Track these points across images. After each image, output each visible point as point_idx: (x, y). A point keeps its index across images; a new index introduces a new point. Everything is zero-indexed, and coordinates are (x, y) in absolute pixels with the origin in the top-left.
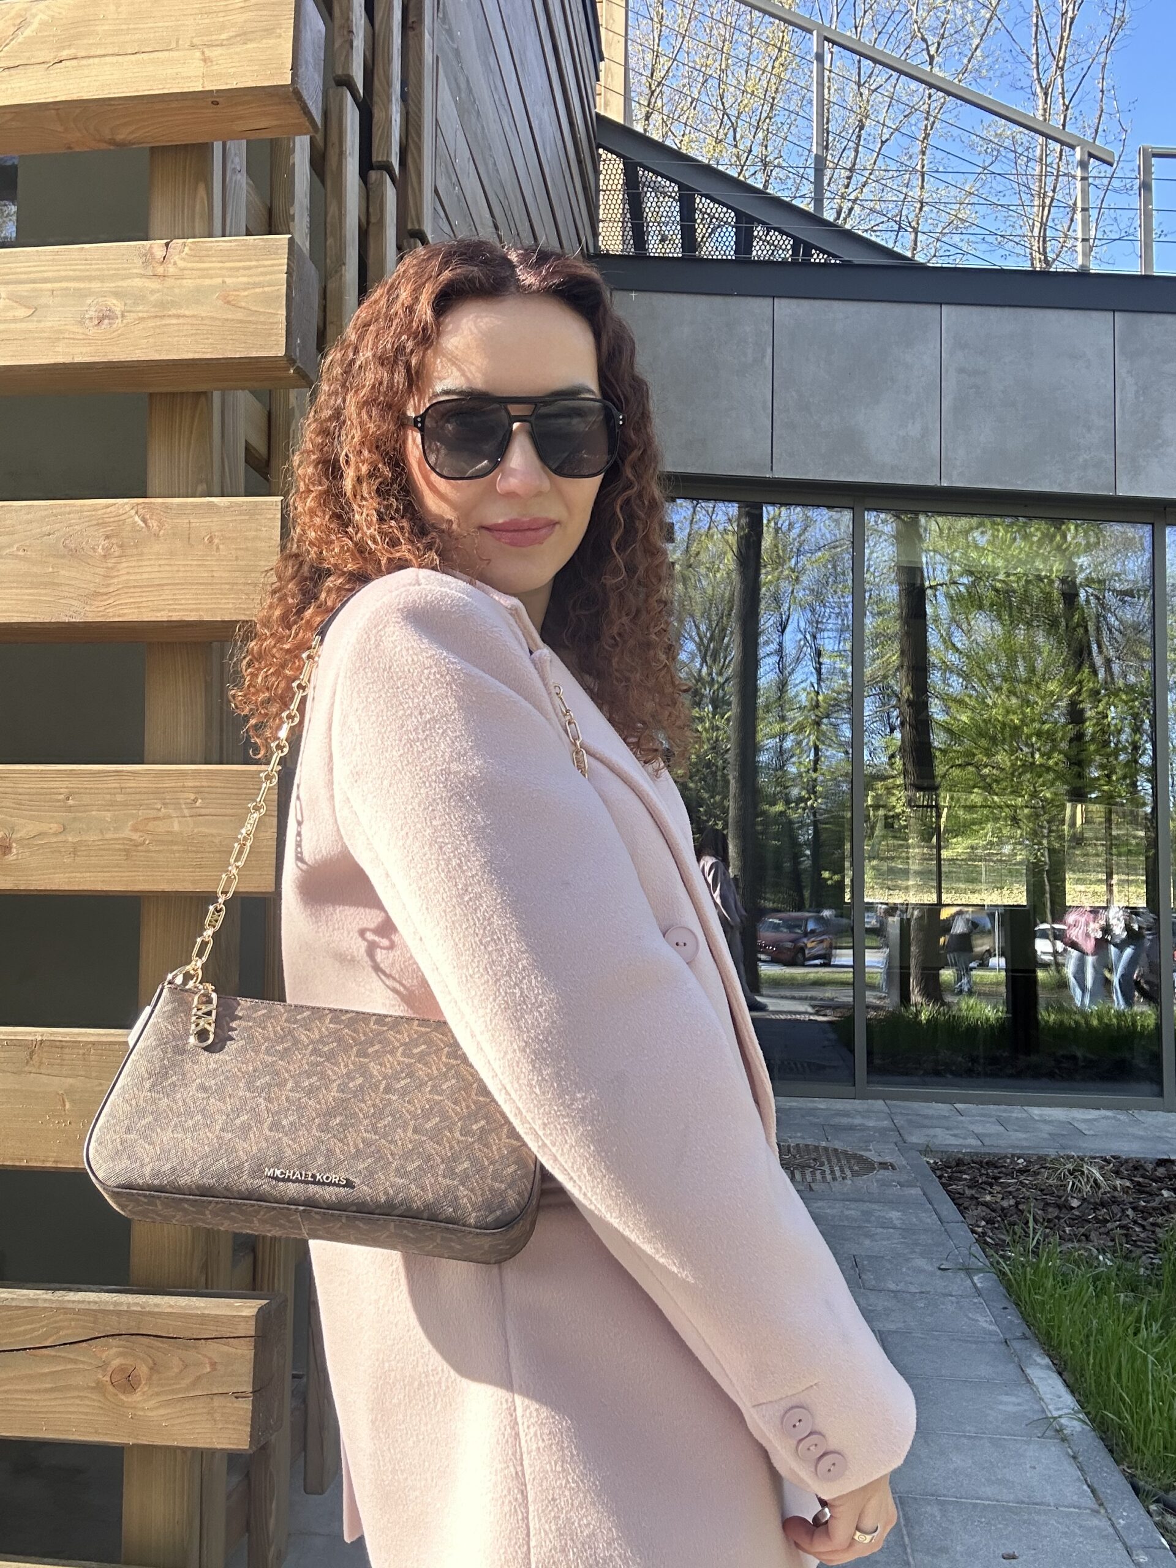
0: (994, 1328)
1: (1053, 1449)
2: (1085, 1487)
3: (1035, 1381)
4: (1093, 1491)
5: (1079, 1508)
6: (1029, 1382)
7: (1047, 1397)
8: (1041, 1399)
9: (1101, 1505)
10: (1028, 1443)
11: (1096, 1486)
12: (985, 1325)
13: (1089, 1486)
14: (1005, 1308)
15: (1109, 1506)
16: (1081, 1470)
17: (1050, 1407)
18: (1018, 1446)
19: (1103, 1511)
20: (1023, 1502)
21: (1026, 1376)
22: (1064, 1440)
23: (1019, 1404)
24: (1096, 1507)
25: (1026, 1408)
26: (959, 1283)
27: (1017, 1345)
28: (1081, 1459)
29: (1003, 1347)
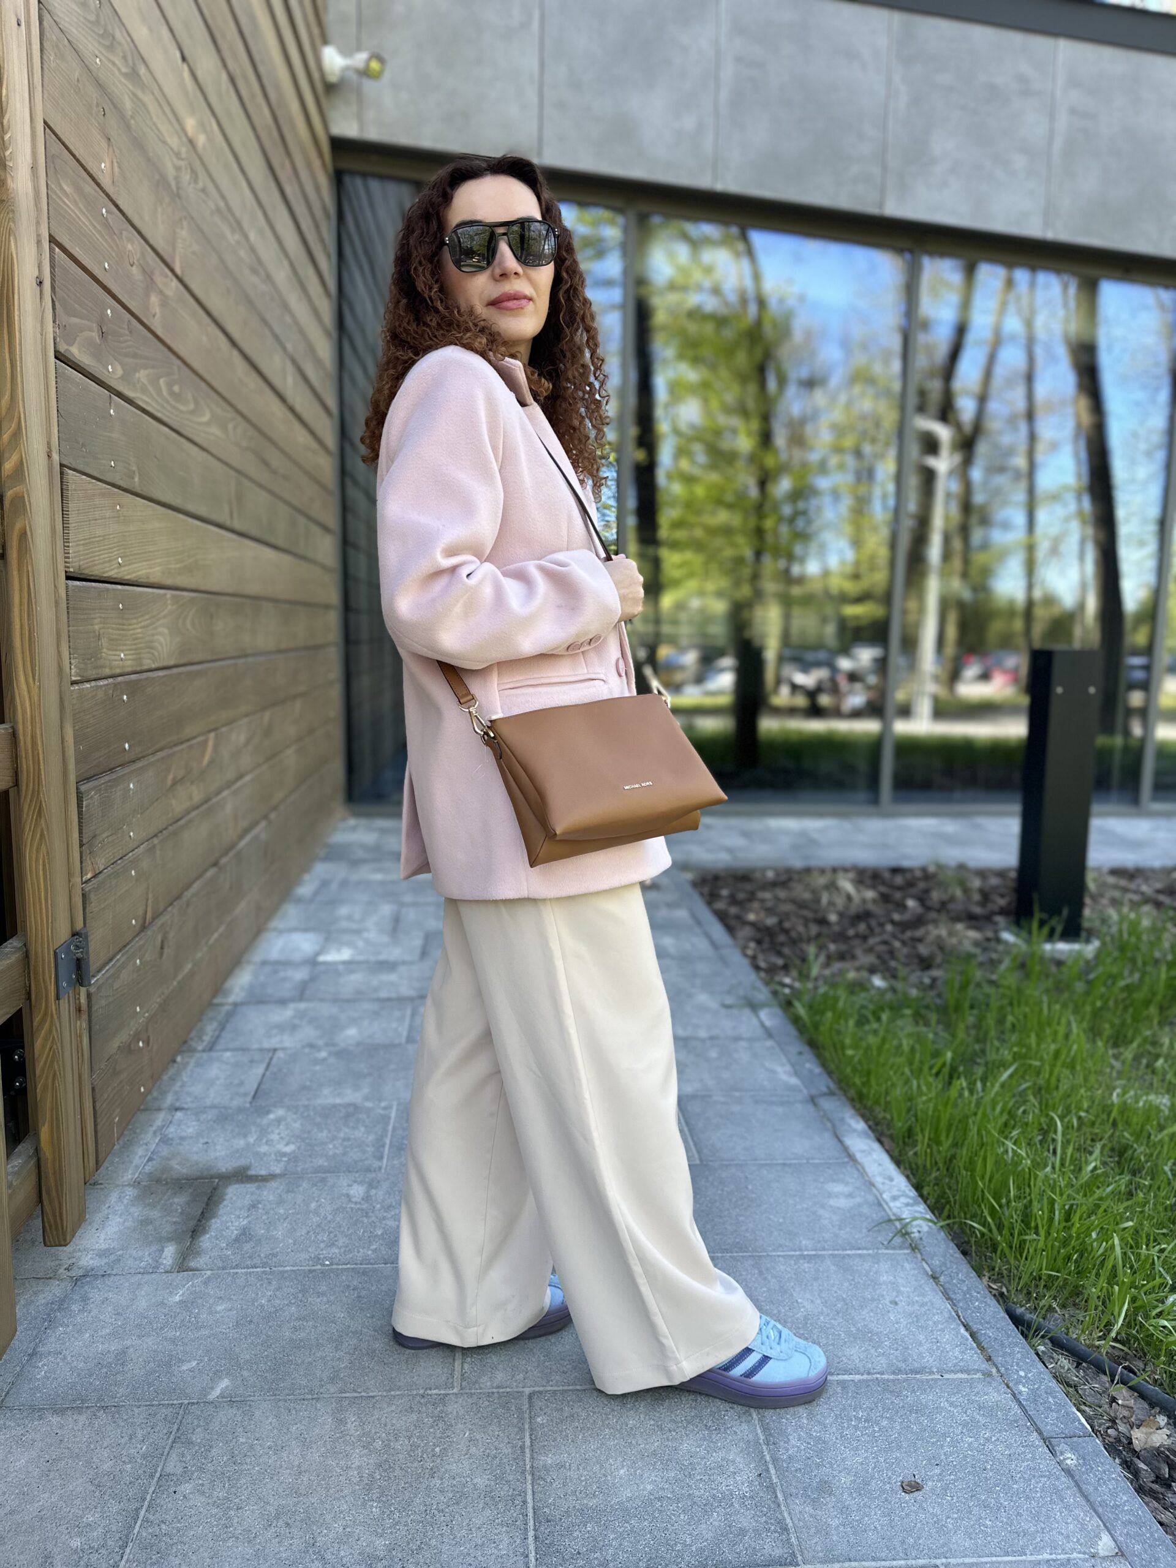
0: (794, 1081)
1: (907, 1266)
2: (962, 1330)
3: (859, 1156)
4: (973, 1335)
5: (968, 1372)
6: (851, 1157)
7: (878, 1180)
8: (872, 1184)
9: (989, 1359)
10: (876, 1259)
11: (975, 1327)
12: (784, 1077)
13: (967, 1327)
14: (800, 1053)
15: (999, 1360)
16: (949, 1298)
17: (885, 1196)
18: (867, 1266)
19: (994, 1370)
20: (900, 1371)
21: (846, 1150)
22: (914, 1248)
23: (850, 1195)
24: (985, 1366)
25: (858, 1200)
26: (747, 1024)
27: (827, 1104)
28: (942, 1279)
29: (811, 1108)
